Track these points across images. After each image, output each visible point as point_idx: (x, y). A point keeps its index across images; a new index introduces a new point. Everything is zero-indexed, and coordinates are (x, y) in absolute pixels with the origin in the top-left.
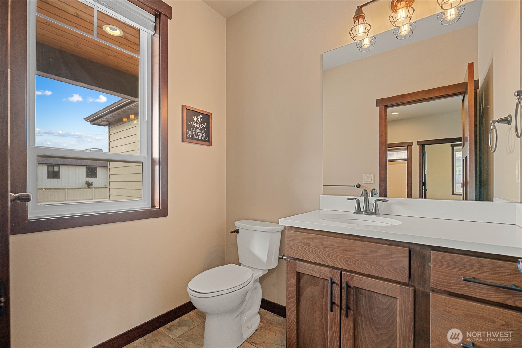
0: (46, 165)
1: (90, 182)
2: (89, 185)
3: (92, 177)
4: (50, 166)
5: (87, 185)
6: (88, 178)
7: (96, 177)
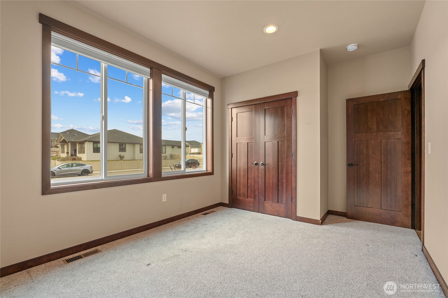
0: (92, 142)
1: (122, 155)
2: (121, 158)
3: (122, 152)
4: (95, 143)
5: (120, 158)
6: (120, 152)
7: (125, 151)
